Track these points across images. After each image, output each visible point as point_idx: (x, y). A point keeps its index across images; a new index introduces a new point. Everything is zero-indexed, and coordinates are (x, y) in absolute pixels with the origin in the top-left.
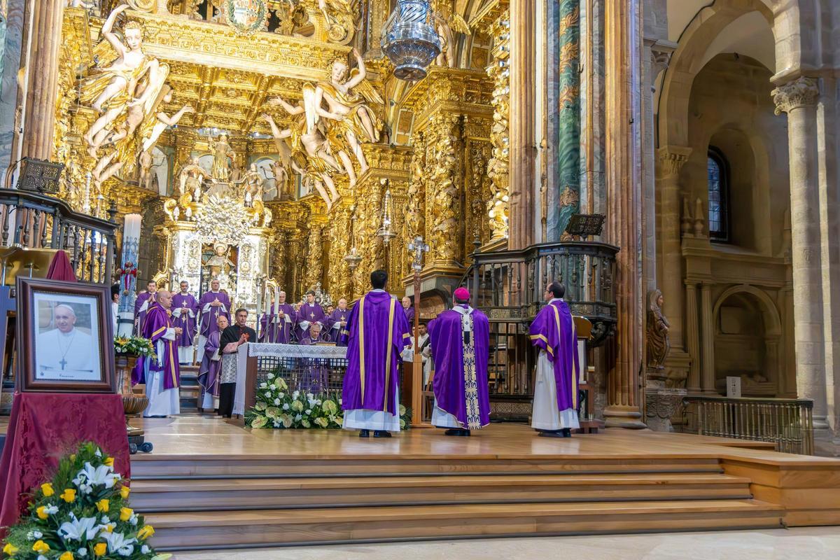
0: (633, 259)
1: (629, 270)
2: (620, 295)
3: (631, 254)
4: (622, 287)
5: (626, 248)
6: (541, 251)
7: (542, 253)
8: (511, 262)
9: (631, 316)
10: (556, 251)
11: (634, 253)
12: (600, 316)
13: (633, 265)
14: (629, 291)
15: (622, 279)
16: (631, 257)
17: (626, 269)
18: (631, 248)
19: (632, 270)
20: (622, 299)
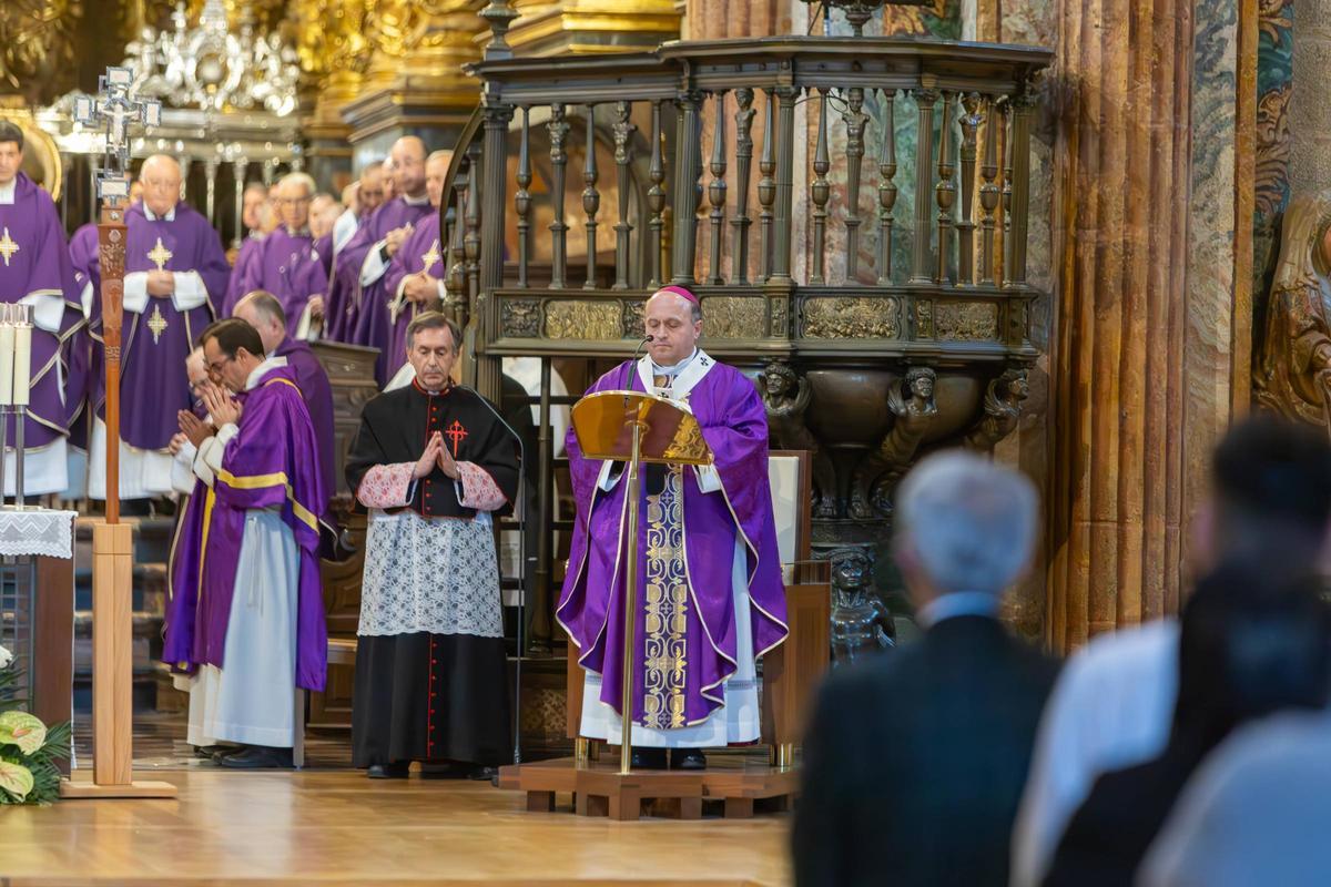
0: (1157, 76)
1: (1132, 129)
2: (1092, 233)
3: (1147, 54)
4: (1102, 203)
5: (1125, 29)
6: (705, 69)
7: (707, 78)
8: (630, 102)
9: (1139, 326)
10: (751, 75)
11: (1160, 52)
12: (923, 345)
13: (1156, 101)
14: (1130, 216)
15: (1103, 165)
16: (1146, 68)
17: (1119, 123)
18: (1147, 28)
19: (1145, 126)
20: (1100, 253)
